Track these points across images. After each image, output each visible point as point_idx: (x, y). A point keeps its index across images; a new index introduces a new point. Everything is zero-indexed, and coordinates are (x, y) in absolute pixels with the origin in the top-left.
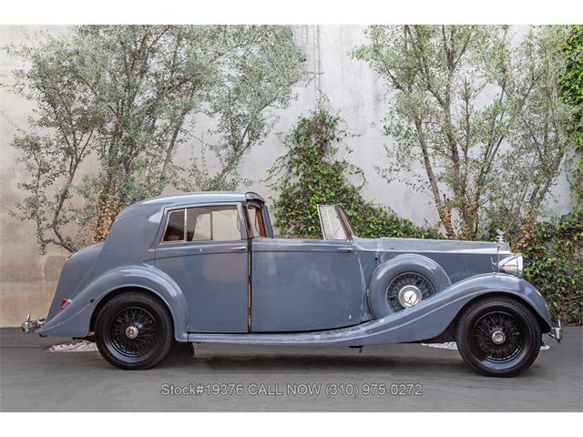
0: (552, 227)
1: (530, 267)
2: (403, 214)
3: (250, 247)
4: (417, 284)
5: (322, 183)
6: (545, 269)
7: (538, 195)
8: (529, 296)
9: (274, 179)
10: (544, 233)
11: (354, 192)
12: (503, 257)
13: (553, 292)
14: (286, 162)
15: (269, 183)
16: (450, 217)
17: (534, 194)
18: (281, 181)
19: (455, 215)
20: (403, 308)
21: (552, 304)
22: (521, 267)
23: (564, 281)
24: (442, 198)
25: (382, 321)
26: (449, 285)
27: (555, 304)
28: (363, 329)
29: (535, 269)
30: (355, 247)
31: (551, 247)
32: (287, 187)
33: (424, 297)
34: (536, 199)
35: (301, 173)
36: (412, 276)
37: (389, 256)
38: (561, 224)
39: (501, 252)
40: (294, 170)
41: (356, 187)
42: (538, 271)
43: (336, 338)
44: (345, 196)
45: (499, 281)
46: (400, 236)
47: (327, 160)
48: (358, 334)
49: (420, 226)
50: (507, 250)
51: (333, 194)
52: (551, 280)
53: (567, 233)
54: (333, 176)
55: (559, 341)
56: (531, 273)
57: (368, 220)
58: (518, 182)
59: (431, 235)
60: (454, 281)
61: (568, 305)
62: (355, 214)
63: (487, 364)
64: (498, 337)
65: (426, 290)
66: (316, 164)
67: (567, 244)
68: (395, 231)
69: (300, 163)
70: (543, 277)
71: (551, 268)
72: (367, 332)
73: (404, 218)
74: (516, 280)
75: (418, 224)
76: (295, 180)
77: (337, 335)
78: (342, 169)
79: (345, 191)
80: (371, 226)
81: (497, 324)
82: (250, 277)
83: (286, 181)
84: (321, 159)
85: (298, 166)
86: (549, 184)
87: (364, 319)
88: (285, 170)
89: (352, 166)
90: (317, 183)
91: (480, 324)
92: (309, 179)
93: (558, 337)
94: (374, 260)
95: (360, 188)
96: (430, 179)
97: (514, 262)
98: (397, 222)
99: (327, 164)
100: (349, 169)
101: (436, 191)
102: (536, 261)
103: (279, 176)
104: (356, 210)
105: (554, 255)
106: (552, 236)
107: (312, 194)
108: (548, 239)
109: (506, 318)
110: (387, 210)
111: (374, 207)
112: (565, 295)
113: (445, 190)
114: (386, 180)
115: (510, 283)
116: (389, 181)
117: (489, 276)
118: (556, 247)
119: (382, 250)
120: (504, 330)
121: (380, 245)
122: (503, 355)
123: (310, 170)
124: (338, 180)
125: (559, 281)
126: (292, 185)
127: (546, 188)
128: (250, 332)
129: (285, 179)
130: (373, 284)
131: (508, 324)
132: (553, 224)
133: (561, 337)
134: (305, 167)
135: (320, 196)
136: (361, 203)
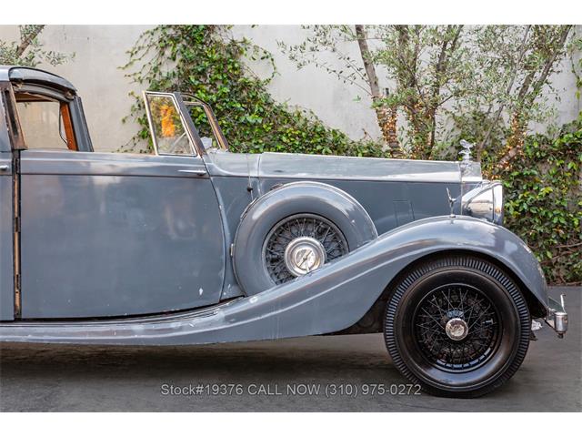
0: (549, 142)
1: (514, 200)
2: (331, 121)
3: (16, 166)
4: (319, 235)
5: (211, 73)
6: (535, 204)
7: (531, 89)
8: (512, 256)
9: (137, 66)
10: (536, 150)
11: (258, 87)
12: (470, 186)
13: (545, 236)
14: (156, 39)
15: (131, 70)
16: (394, 123)
17: (525, 87)
18: (148, 69)
19: (402, 119)
20: (294, 277)
21: (545, 255)
22: (499, 205)
23: (563, 221)
24: (382, 95)
25: (254, 301)
26: (373, 237)
27: (549, 254)
28: (220, 313)
29: (521, 203)
30: (211, 167)
31: (545, 171)
32: (157, 78)
33: (330, 257)
34: (527, 95)
35: (179, 58)
36: (309, 221)
37: (272, 184)
38: (562, 137)
39: (465, 179)
40: (168, 52)
41: (262, 79)
42: (525, 206)
43: (171, 330)
44: (245, 93)
45: (460, 230)
46: (327, 153)
47: (218, 38)
48: (211, 324)
49: (357, 140)
50: (476, 175)
51: (227, 90)
52: (544, 219)
53: (569, 151)
54: (226, 63)
55: (561, 335)
56: (516, 209)
57: (280, 129)
58: (501, 69)
59: (372, 152)
60: (383, 230)
61: (567, 255)
62: (260, 121)
63: (437, 375)
64: (456, 328)
65: (334, 245)
66: (202, 44)
67: (569, 167)
68: (319, 147)
69: (176, 41)
70: (532, 215)
71: (544, 203)
72: (228, 319)
73: (333, 127)
74: (489, 228)
75: (354, 136)
76: (169, 68)
77: (173, 325)
78: (241, 53)
79: (245, 86)
80: (284, 139)
81: (456, 305)
82: (17, 221)
83: (156, 69)
84: (208, 36)
85: (175, 47)
86: (547, 72)
87: (225, 295)
88: (154, 52)
89: (256, 48)
90: (203, 73)
91: (426, 304)
92: (191, 67)
93: (560, 328)
94: (246, 190)
95: (268, 81)
96: (366, 64)
97: (487, 196)
98: (322, 133)
99: (218, 44)
100: (250, 52)
101: (374, 83)
102: (524, 191)
103: (145, 61)
104: (261, 114)
105: (550, 183)
106: (548, 156)
107: (196, 90)
108: (542, 160)
109: (472, 293)
110: (308, 116)
111: (290, 111)
112: (563, 241)
113: (387, 78)
114: (296, 64)
115: (479, 233)
116: (300, 66)
117: (443, 221)
118: (553, 171)
119: (261, 174)
120: (466, 315)
121: (257, 164)
122: (464, 359)
123: (192, 53)
124: (234, 69)
125: (555, 221)
126: (165, 75)
127: (544, 76)
128: (18, 319)
129: (153, 65)
130: (243, 233)
131: (475, 304)
132: (549, 138)
133: (565, 326)
134: (185, 47)
135: (208, 93)
136: (269, 104)
